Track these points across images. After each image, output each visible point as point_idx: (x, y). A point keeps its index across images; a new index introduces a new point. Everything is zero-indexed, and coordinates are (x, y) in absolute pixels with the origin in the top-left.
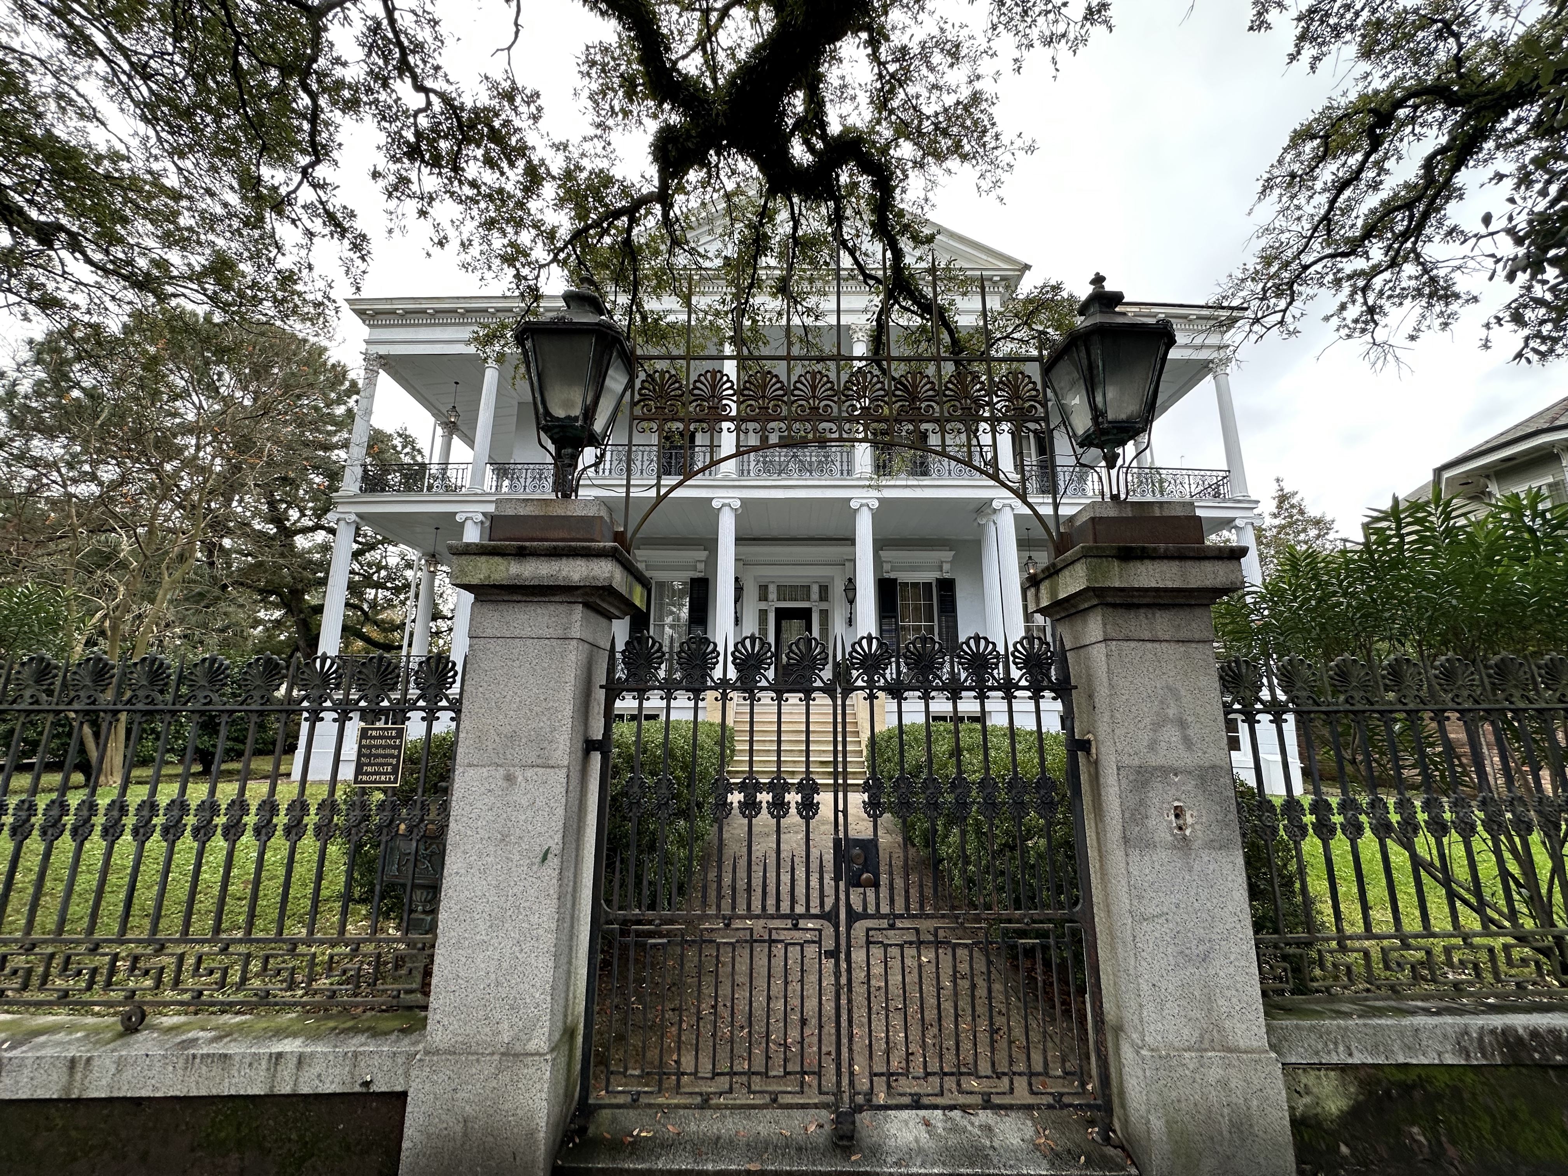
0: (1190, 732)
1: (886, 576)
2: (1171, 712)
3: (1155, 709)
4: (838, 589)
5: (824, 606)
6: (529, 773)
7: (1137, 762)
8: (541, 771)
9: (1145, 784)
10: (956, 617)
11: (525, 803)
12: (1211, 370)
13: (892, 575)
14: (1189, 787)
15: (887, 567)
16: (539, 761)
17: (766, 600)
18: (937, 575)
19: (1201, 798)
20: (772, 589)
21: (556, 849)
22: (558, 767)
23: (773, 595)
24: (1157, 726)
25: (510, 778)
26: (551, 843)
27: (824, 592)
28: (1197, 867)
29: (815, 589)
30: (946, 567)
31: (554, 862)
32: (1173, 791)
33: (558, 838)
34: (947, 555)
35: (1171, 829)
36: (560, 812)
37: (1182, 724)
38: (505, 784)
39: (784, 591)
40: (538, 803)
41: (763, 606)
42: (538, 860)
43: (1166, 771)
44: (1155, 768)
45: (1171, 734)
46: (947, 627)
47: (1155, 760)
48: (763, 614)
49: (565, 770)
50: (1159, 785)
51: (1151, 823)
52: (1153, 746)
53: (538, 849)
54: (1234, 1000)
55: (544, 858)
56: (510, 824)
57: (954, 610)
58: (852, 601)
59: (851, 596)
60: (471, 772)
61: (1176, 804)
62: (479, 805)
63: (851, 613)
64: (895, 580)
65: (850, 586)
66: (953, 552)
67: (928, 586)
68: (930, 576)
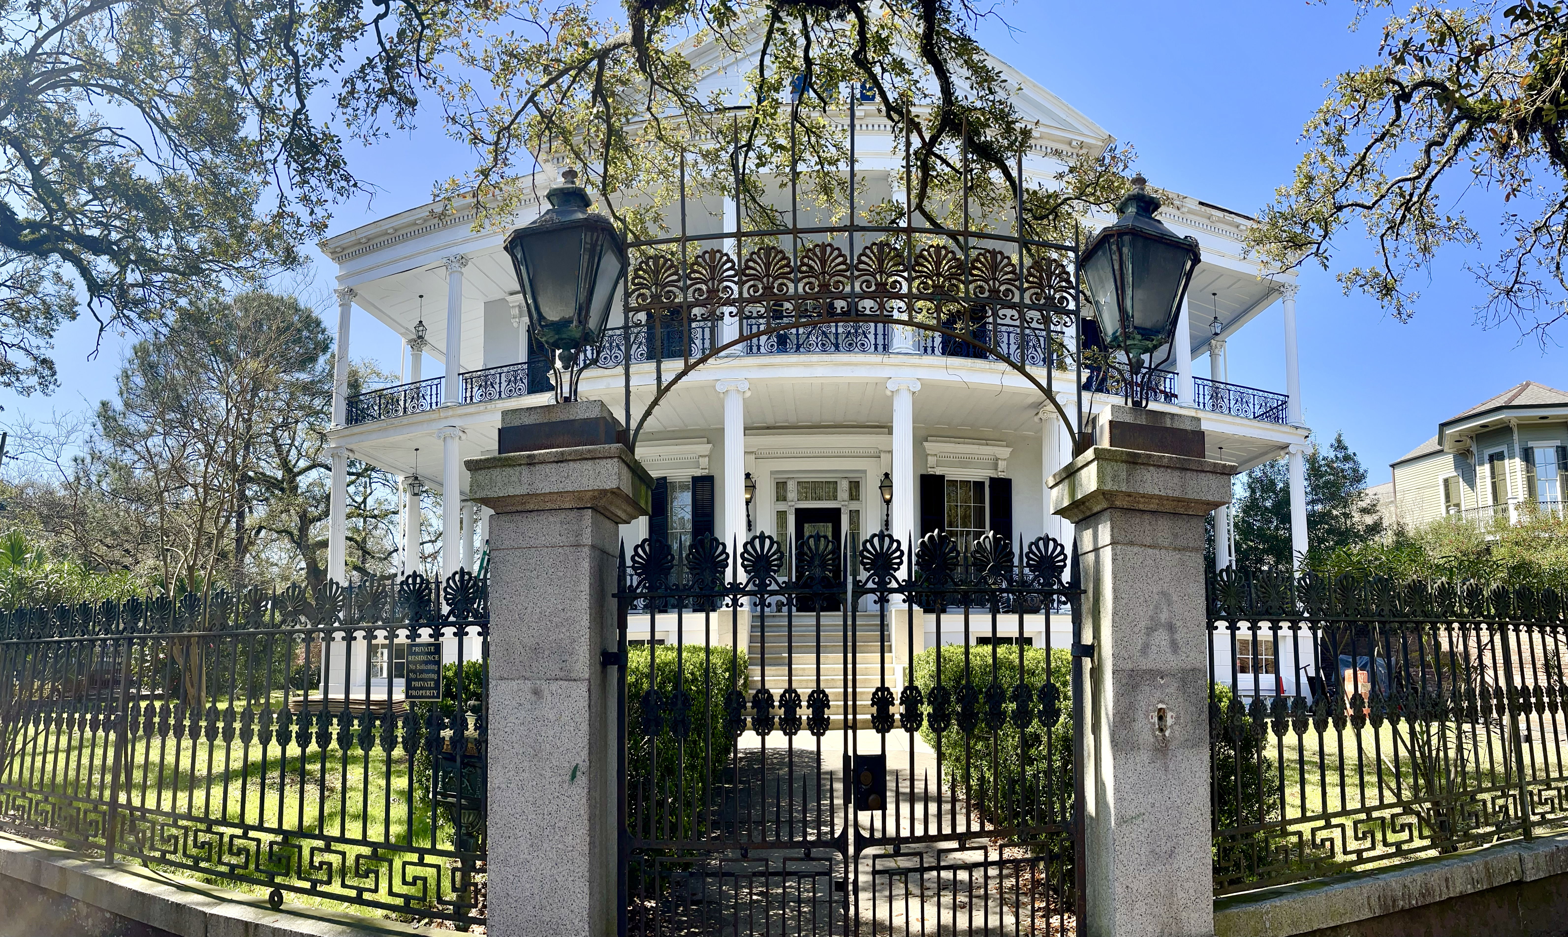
0: (1177, 636)
1: (931, 471)
2: (1164, 617)
3: (1150, 613)
4: (872, 489)
5: (854, 505)
6: (554, 686)
7: (1130, 666)
8: (565, 684)
9: (1135, 687)
11: (552, 717)
13: (938, 471)
14: (1172, 690)
15: (931, 460)
16: (562, 674)
17: (785, 499)
18: (991, 473)
19: (1180, 700)
20: (792, 486)
21: (584, 766)
22: (579, 680)
23: (792, 492)
24: (1150, 631)
25: (536, 692)
26: (579, 760)
27: (855, 489)
28: (1171, 766)
29: (844, 486)
30: (1002, 465)
31: (582, 780)
32: (1158, 694)
33: (585, 754)
34: (1003, 452)
35: (1154, 731)
36: (585, 727)
37: (1171, 628)
38: (534, 698)
39: (810, 488)
40: (564, 719)
41: (782, 506)
42: (568, 778)
43: (1154, 674)
44: (1145, 672)
45: (1161, 638)
47: (1145, 664)
48: (781, 515)
49: (586, 683)
50: (1147, 688)
51: (1137, 726)
52: (1145, 649)
53: (566, 765)
54: (1191, 891)
55: (573, 776)
56: (540, 740)
57: (1008, 514)
58: (888, 501)
59: (887, 495)
60: (503, 685)
61: (1160, 706)
62: (512, 719)
63: (888, 515)
64: (943, 477)
65: (886, 483)
66: (1011, 449)
67: (979, 485)
68: (981, 474)
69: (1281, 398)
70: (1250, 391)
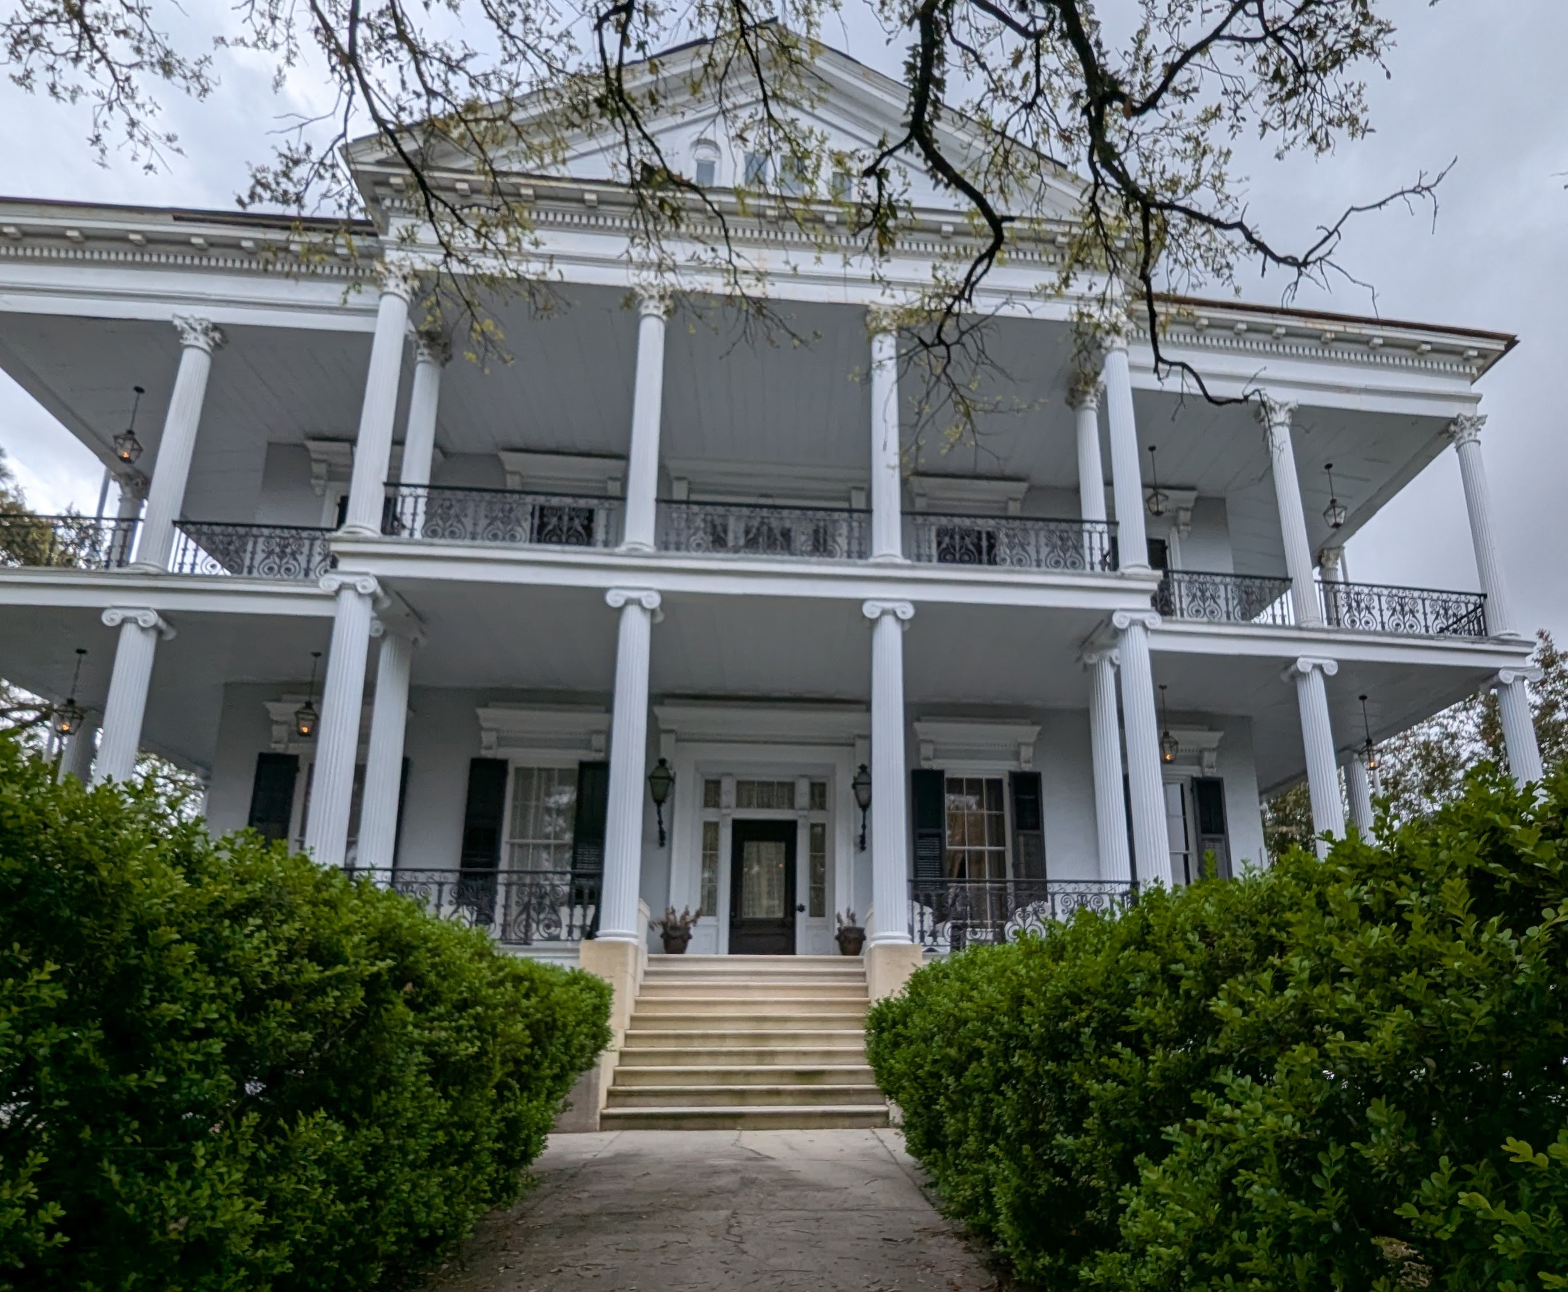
1: (926, 765)
4: (842, 788)
5: (817, 817)
10: (1041, 839)
12: (1452, 437)
13: (936, 765)
15: (926, 750)
17: (717, 805)
18: (1012, 766)
20: (728, 787)
23: (728, 794)
27: (819, 794)
29: (803, 789)
30: (1026, 752)
34: (1027, 732)
39: (747, 791)
41: (711, 815)
46: (1028, 854)
48: (711, 829)
57: (1037, 824)
58: (865, 806)
59: (863, 796)
63: (864, 827)
64: (940, 773)
65: (863, 779)
66: (1038, 729)
67: (995, 785)
68: (999, 769)
69: (1473, 599)
70: (1416, 594)
